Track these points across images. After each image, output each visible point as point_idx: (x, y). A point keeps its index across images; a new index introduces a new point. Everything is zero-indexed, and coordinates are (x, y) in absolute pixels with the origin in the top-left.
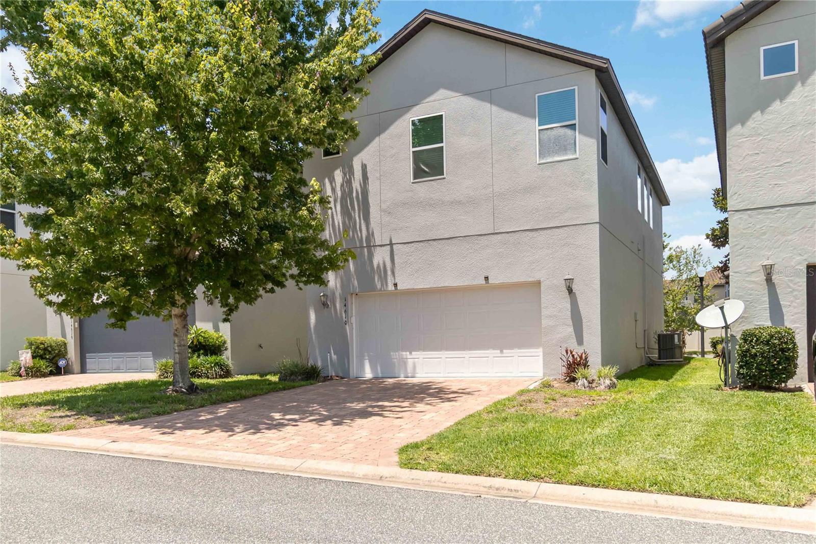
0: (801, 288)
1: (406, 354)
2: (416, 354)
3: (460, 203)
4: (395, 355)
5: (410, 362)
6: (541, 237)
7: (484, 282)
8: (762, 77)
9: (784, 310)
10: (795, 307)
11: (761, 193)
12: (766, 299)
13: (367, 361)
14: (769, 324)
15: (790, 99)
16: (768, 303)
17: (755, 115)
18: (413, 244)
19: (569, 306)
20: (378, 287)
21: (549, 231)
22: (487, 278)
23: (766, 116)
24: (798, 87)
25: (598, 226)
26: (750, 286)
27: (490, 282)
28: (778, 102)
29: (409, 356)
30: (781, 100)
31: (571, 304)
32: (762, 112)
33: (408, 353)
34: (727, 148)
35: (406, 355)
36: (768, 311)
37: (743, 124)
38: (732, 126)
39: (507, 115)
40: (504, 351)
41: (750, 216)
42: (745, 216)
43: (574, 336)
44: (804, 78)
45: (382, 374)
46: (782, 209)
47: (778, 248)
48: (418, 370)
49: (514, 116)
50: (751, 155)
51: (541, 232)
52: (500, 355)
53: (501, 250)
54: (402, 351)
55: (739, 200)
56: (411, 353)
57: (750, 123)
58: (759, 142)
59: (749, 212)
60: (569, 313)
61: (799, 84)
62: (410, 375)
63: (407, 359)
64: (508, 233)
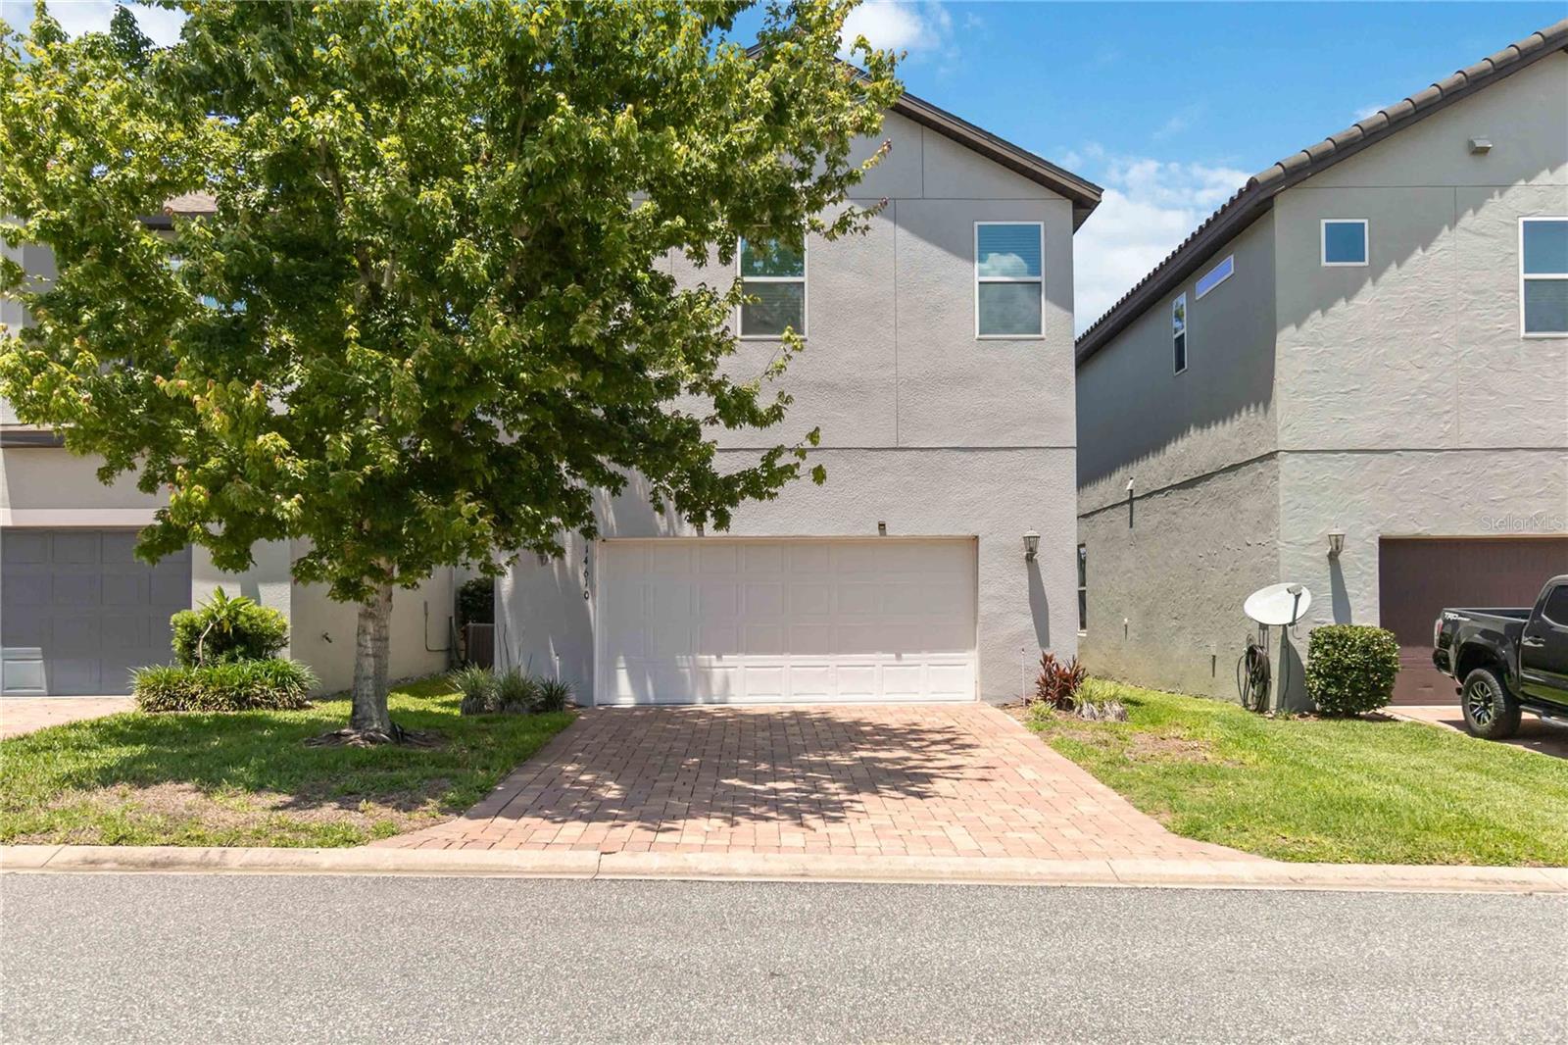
0: (1371, 571)
1: (705, 659)
2: (730, 660)
3: (832, 387)
4: (683, 661)
5: (717, 675)
6: (982, 461)
7: (877, 532)
8: (1324, 263)
9: (1352, 601)
10: (1365, 598)
11: (1322, 429)
12: (1328, 584)
13: (624, 671)
14: (1332, 621)
15: (1357, 301)
16: (1330, 590)
17: (1313, 316)
18: (737, 454)
19: (1026, 581)
20: (662, 529)
21: (993, 454)
22: (882, 526)
23: (1329, 320)
24: (1368, 286)
25: (1074, 452)
26: (1308, 564)
27: (888, 533)
28: (1342, 303)
29: (715, 663)
30: (1348, 299)
31: (1030, 579)
32: (1324, 312)
33: (714, 657)
34: (1277, 357)
35: (710, 661)
36: (1331, 602)
37: (1298, 326)
38: (1284, 326)
39: (922, 248)
40: (904, 655)
41: (1308, 462)
42: (1300, 459)
43: (1034, 632)
44: (1376, 272)
45: (656, 695)
46: (1348, 455)
47: (1343, 511)
48: (733, 689)
49: (937, 252)
50: (1310, 373)
51: (980, 455)
52: (895, 662)
53: (908, 478)
54: (701, 654)
55: (1294, 436)
56: (719, 657)
57: (1307, 326)
58: (1319, 354)
59: (1306, 455)
60: (1026, 593)
61: (1370, 282)
62: (716, 698)
63: (711, 668)
64: (922, 449)
